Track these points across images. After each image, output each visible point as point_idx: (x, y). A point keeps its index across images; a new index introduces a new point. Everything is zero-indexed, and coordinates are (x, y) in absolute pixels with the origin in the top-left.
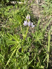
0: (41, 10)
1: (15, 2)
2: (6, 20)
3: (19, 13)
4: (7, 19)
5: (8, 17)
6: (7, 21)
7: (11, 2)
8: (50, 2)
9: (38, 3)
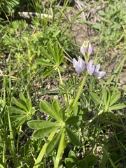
0: (91, 35)
1: (31, 13)
2: (6, 58)
3: (43, 39)
4: (7, 54)
5: (12, 50)
6: (7, 60)
7: (19, 13)
8: (111, 17)
9: (85, 18)
